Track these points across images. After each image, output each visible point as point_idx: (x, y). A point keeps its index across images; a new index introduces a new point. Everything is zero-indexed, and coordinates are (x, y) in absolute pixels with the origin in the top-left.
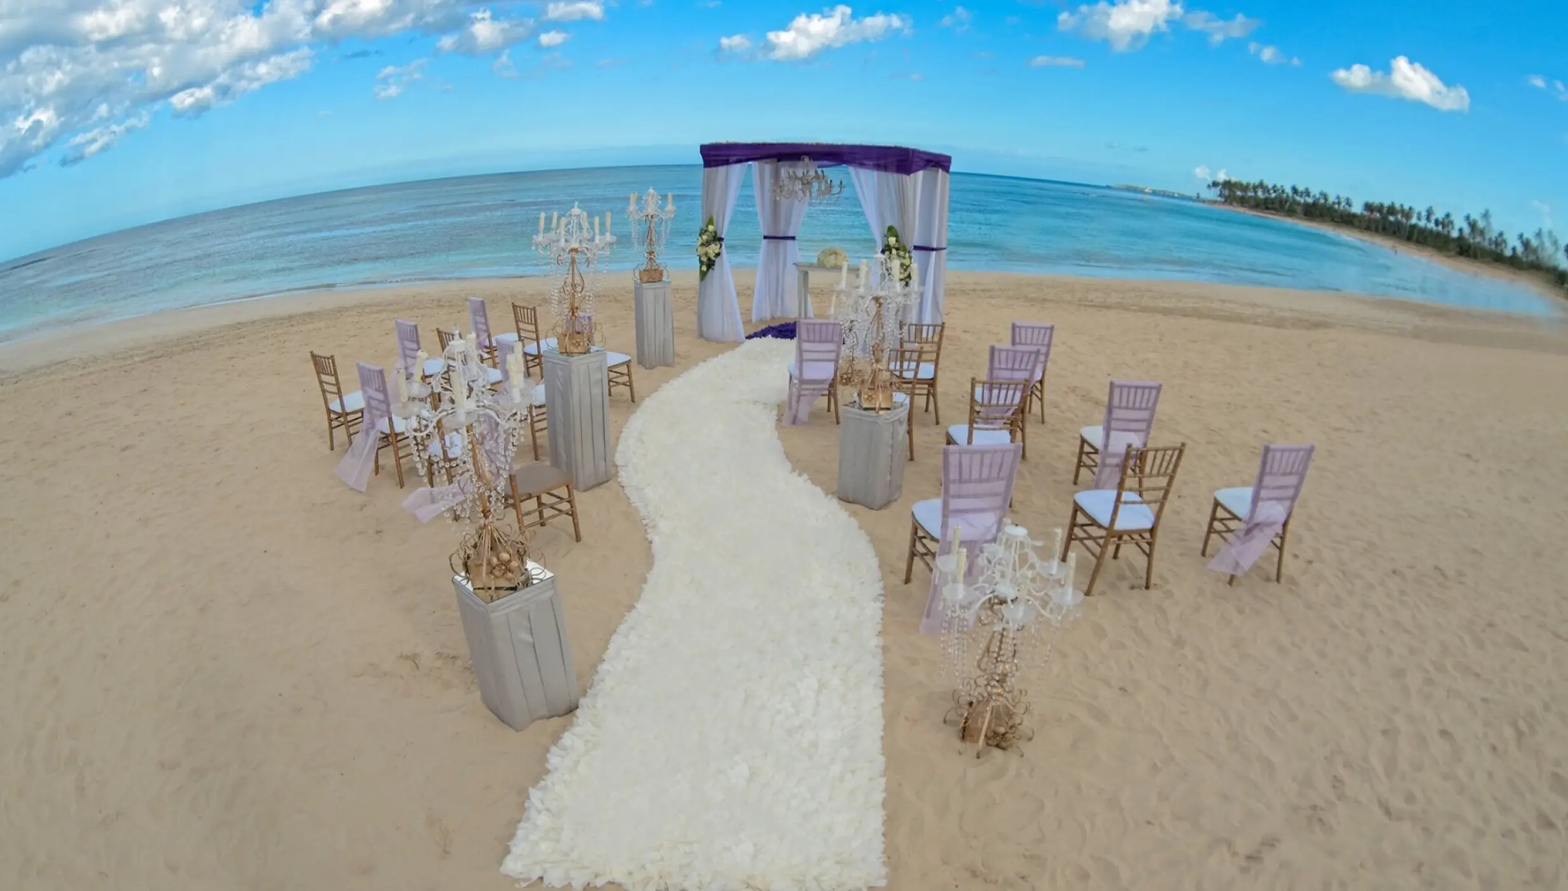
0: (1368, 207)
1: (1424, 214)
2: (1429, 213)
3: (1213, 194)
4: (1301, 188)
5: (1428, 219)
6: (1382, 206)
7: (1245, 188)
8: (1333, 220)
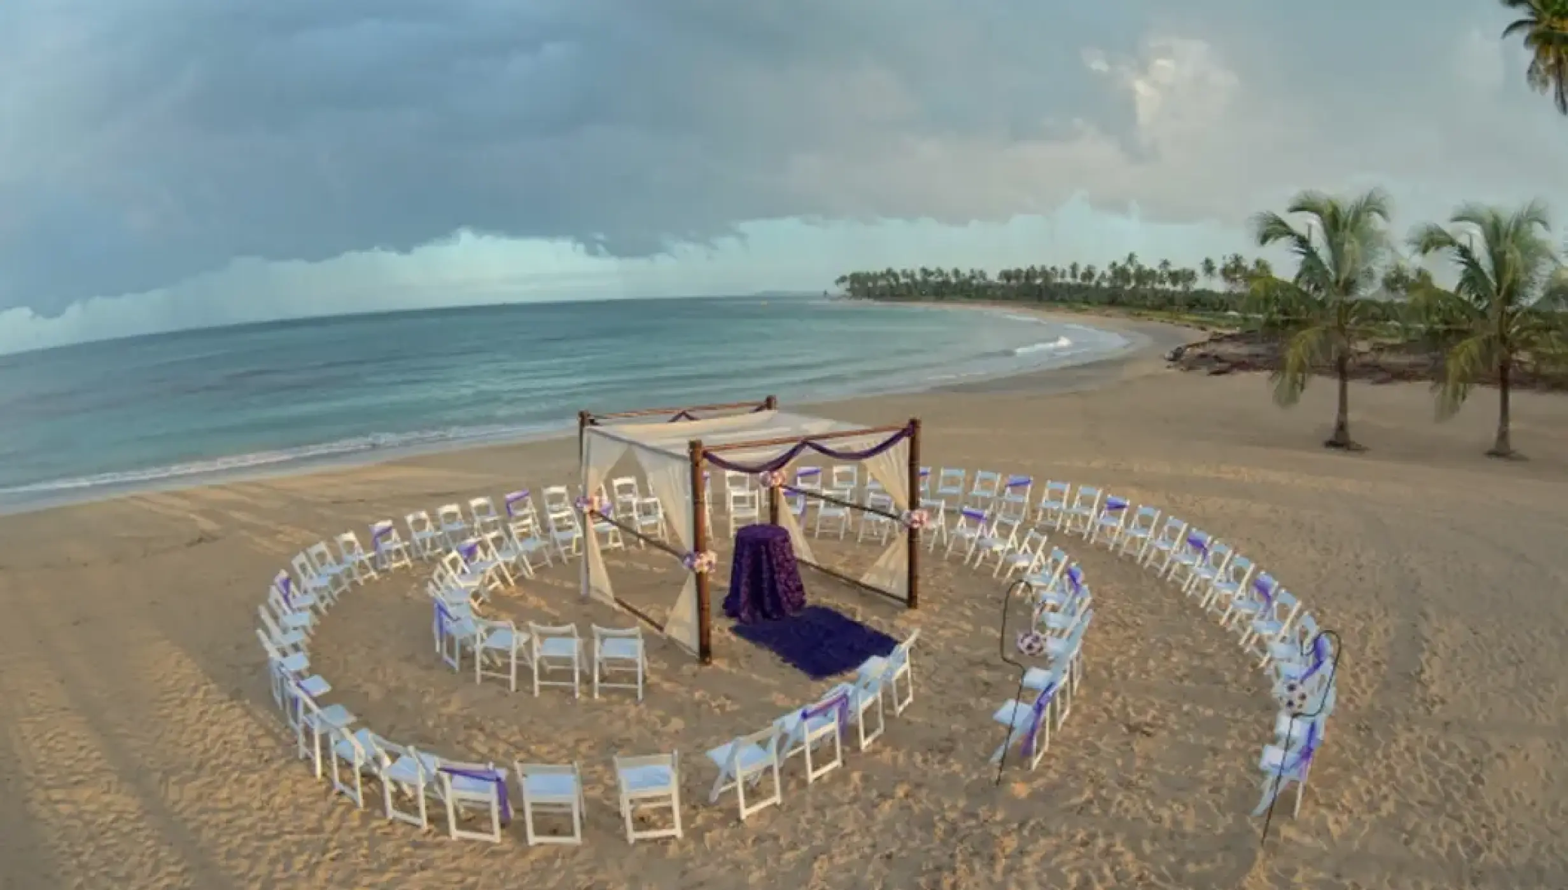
0: (1006, 275)
1: (1069, 270)
2: (1074, 268)
3: (842, 289)
4: (932, 268)
5: (1074, 275)
6: (1019, 271)
7: (874, 278)
8: (969, 296)
